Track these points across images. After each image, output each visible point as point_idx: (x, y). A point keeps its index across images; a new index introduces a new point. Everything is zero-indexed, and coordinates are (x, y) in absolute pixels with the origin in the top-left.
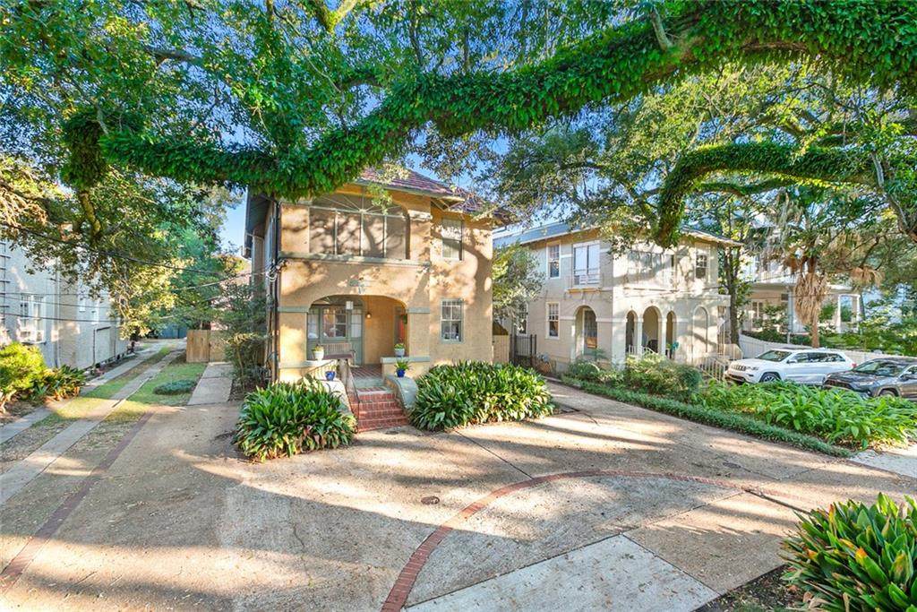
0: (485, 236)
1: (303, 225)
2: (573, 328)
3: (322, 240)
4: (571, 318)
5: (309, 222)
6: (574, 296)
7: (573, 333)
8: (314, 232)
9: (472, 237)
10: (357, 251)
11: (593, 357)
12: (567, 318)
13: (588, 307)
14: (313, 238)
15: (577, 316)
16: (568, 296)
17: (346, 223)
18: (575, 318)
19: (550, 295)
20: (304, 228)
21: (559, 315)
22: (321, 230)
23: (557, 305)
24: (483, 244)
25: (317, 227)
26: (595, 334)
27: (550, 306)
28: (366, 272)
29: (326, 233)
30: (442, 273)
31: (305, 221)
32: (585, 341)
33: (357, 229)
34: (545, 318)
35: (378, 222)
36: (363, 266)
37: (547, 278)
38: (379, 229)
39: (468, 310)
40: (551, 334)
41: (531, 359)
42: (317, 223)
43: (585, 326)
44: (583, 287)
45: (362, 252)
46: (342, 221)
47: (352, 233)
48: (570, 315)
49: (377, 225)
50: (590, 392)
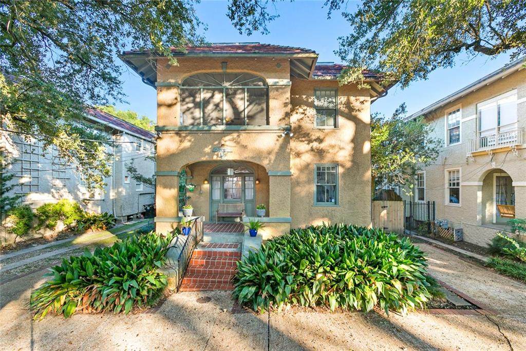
0: (362, 103)
1: (175, 102)
2: (480, 194)
3: (192, 113)
4: (476, 183)
5: (179, 99)
6: (480, 160)
7: (479, 200)
8: (185, 107)
9: (348, 104)
10: (220, 120)
11: (509, 228)
12: (471, 183)
13: (501, 171)
14: (184, 113)
15: (484, 181)
16: (471, 160)
17: (212, 97)
18: (481, 183)
19: (449, 161)
20: (175, 104)
21: (460, 181)
22: (191, 105)
23: (458, 171)
24: (359, 110)
25: (187, 103)
26: (512, 202)
27: (450, 172)
28: (227, 138)
29: (195, 107)
30: (315, 140)
31: (176, 99)
32: (498, 209)
33: (221, 101)
34: (443, 185)
35: (240, 93)
36: (224, 133)
37: (446, 146)
38: (242, 99)
39: (344, 174)
40: (451, 201)
41: (429, 224)
42: (187, 100)
43: (498, 193)
44: (493, 148)
45: (224, 121)
46: (208, 95)
47: (217, 105)
48: (474, 180)
49: (239, 96)
50: (503, 272)
